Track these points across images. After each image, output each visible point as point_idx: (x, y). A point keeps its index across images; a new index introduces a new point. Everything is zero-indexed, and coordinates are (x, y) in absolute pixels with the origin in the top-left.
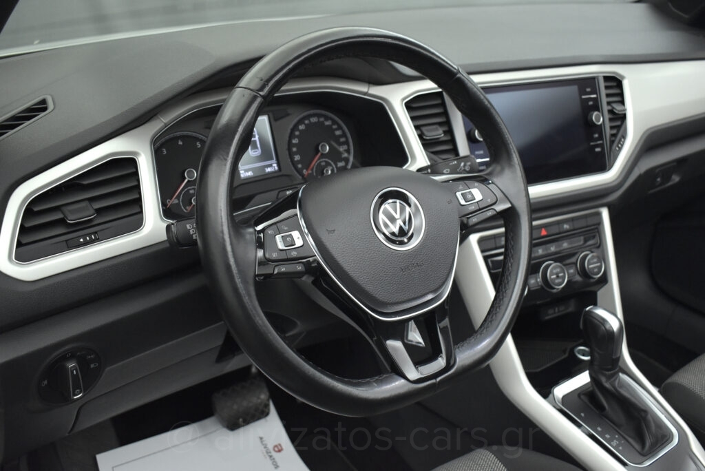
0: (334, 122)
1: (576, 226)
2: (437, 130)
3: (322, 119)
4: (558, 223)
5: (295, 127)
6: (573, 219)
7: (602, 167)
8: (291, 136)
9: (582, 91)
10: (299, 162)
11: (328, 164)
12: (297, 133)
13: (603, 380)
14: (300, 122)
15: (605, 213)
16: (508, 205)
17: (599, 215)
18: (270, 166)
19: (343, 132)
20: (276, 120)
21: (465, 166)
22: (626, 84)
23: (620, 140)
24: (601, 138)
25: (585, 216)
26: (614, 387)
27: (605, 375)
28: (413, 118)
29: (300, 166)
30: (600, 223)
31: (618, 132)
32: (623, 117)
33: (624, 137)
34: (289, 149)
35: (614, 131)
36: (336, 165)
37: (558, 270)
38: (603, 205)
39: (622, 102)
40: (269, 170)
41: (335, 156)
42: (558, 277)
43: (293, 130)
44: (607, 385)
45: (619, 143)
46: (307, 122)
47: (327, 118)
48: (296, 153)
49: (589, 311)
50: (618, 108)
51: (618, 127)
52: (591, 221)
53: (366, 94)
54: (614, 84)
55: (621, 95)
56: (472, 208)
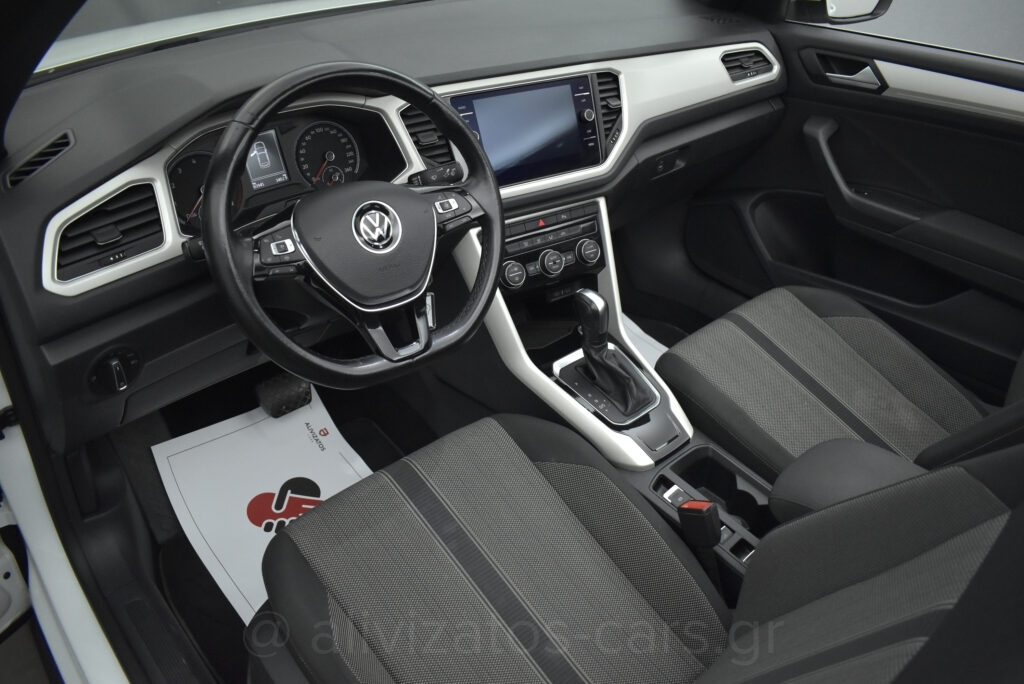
0: (339, 131)
1: (573, 216)
2: (432, 136)
3: (327, 129)
4: (556, 213)
5: (302, 138)
6: (570, 210)
7: (596, 161)
8: (299, 147)
9: (575, 90)
10: (307, 170)
11: (336, 171)
12: (304, 144)
13: (593, 353)
14: (307, 133)
15: (602, 202)
16: (482, 213)
17: (597, 204)
18: (281, 176)
19: (349, 139)
20: (282, 133)
21: (450, 171)
22: (622, 78)
23: (614, 134)
24: (594, 133)
25: (583, 206)
26: (602, 358)
27: (595, 349)
28: (408, 127)
29: (308, 174)
30: (598, 212)
31: (613, 125)
32: (619, 111)
33: (619, 130)
34: (297, 159)
35: (609, 126)
36: (343, 170)
37: (555, 257)
38: (600, 195)
39: (618, 97)
40: (279, 180)
41: (341, 162)
42: (555, 263)
43: (299, 142)
44: (596, 357)
45: (613, 136)
46: (313, 133)
47: (332, 128)
48: (304, 163)
49: (579, 293)
50: (613, 103)
51: (614, 121)
52: (588, 210)
53: (363, 106)
54: (610, 79)
55: (618, 89)
56: (449, 216)
